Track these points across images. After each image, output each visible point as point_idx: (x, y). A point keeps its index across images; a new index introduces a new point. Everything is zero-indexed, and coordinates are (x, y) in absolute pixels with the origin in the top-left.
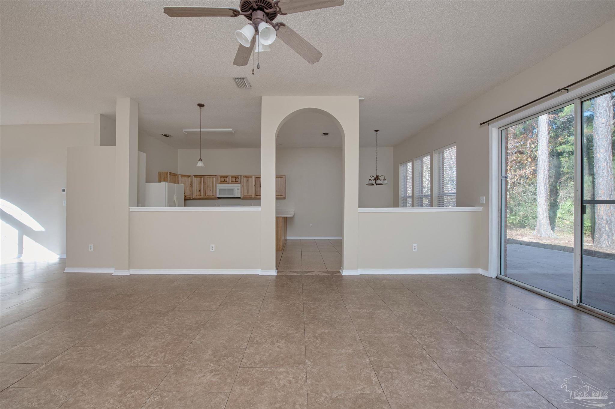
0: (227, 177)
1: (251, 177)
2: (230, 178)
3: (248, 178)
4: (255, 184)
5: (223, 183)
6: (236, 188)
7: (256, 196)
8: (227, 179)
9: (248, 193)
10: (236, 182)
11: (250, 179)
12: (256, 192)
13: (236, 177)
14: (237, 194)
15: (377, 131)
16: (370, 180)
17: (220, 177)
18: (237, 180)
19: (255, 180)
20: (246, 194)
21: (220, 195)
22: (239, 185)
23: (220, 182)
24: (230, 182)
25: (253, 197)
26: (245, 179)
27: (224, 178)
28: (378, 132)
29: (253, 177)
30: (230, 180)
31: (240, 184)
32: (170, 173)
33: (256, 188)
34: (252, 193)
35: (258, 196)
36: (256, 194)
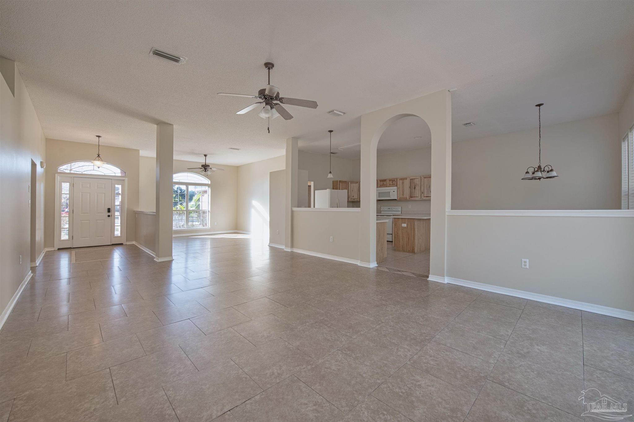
0: (385, 180)
1: (406, 179)
2: (388, 181)
3: (404, 180)
4: (410, 185)
5: (383, 186)
6: (392, 191)
7: (411, 197)
8: (385, 183)
9: (403, 195)
10: (393, 185)
11: (405, 181)
12: (411, 193)
13: (392, 180)
14: (394, 196)
15: (539, 105)
16: (527, 173)
17: (380, 181)
18: (394, 182)
19: (410, 182)
20: (401, 196)
21: (379, 197)
22: (395, 188)
23: (380, 185)
24: (388, 184)
25: (408, 198)
26: (401, 181)
27: (383, 181)
28: (541, 107)
29: (408, 179)
30: (388, 183)
31: (397, 186)
32: (340, 181)
33: (411, 190)
34: (407, 194)
35: (413, 197)
36: (411, 195)
